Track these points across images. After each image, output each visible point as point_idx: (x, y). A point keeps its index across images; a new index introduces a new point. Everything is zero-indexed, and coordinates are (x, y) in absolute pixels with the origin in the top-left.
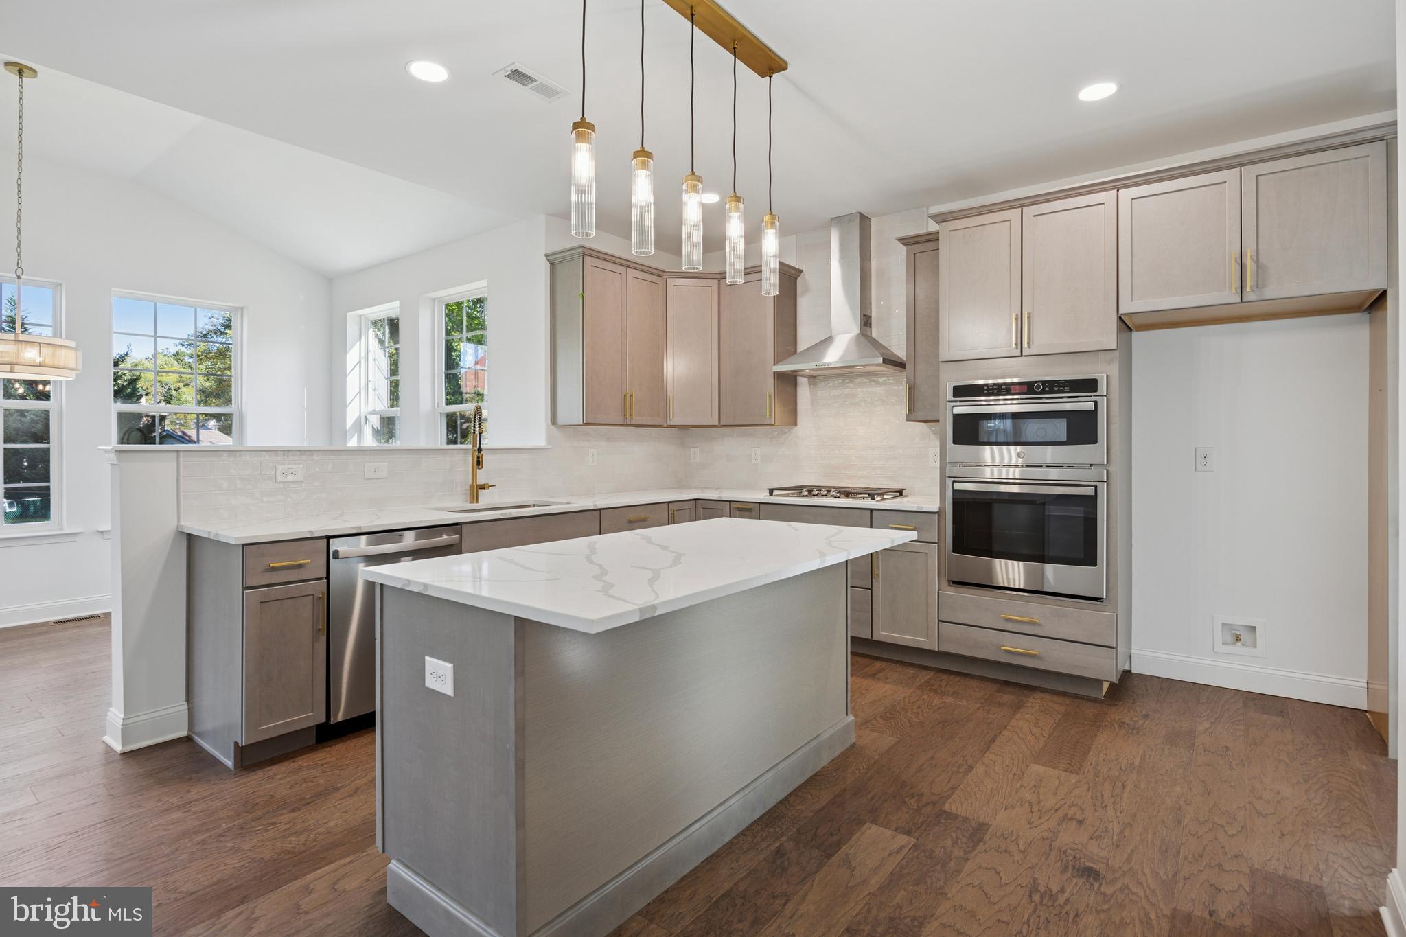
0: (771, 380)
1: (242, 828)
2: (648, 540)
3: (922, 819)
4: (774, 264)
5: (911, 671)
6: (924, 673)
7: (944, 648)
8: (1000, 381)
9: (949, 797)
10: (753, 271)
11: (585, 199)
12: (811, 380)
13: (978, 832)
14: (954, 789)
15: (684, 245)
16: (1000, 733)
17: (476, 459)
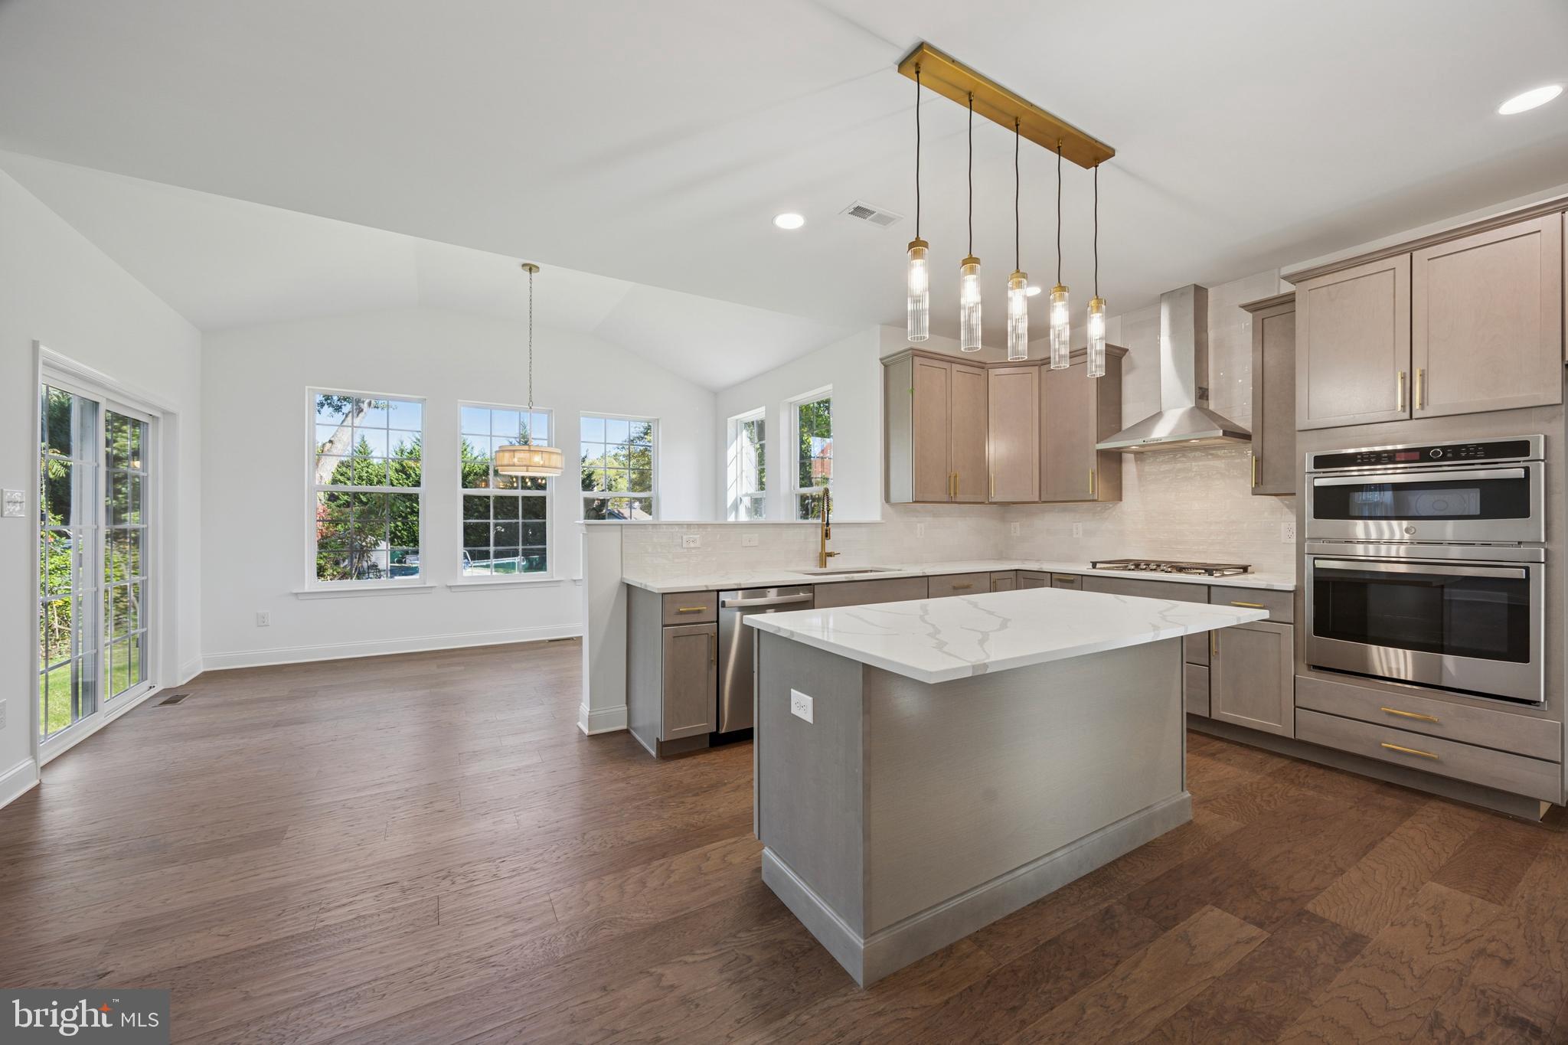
0: (1093, 461)
1: (662, 802)
2: (975, 605)
3: (1276, 914)
4: (1101, 346)
5: (1260, 756)
6: (1276, 760)
7: (1303, 736)
8: (1377, 449)
9: (1313, 897)
10: (1079, 354)
11: (920, 306)
12: (1138, 456)
13: (1353, 944)
14: (1319, 890)
15: (1009, 337)
16: (1382, 839)
17: (824, 532)
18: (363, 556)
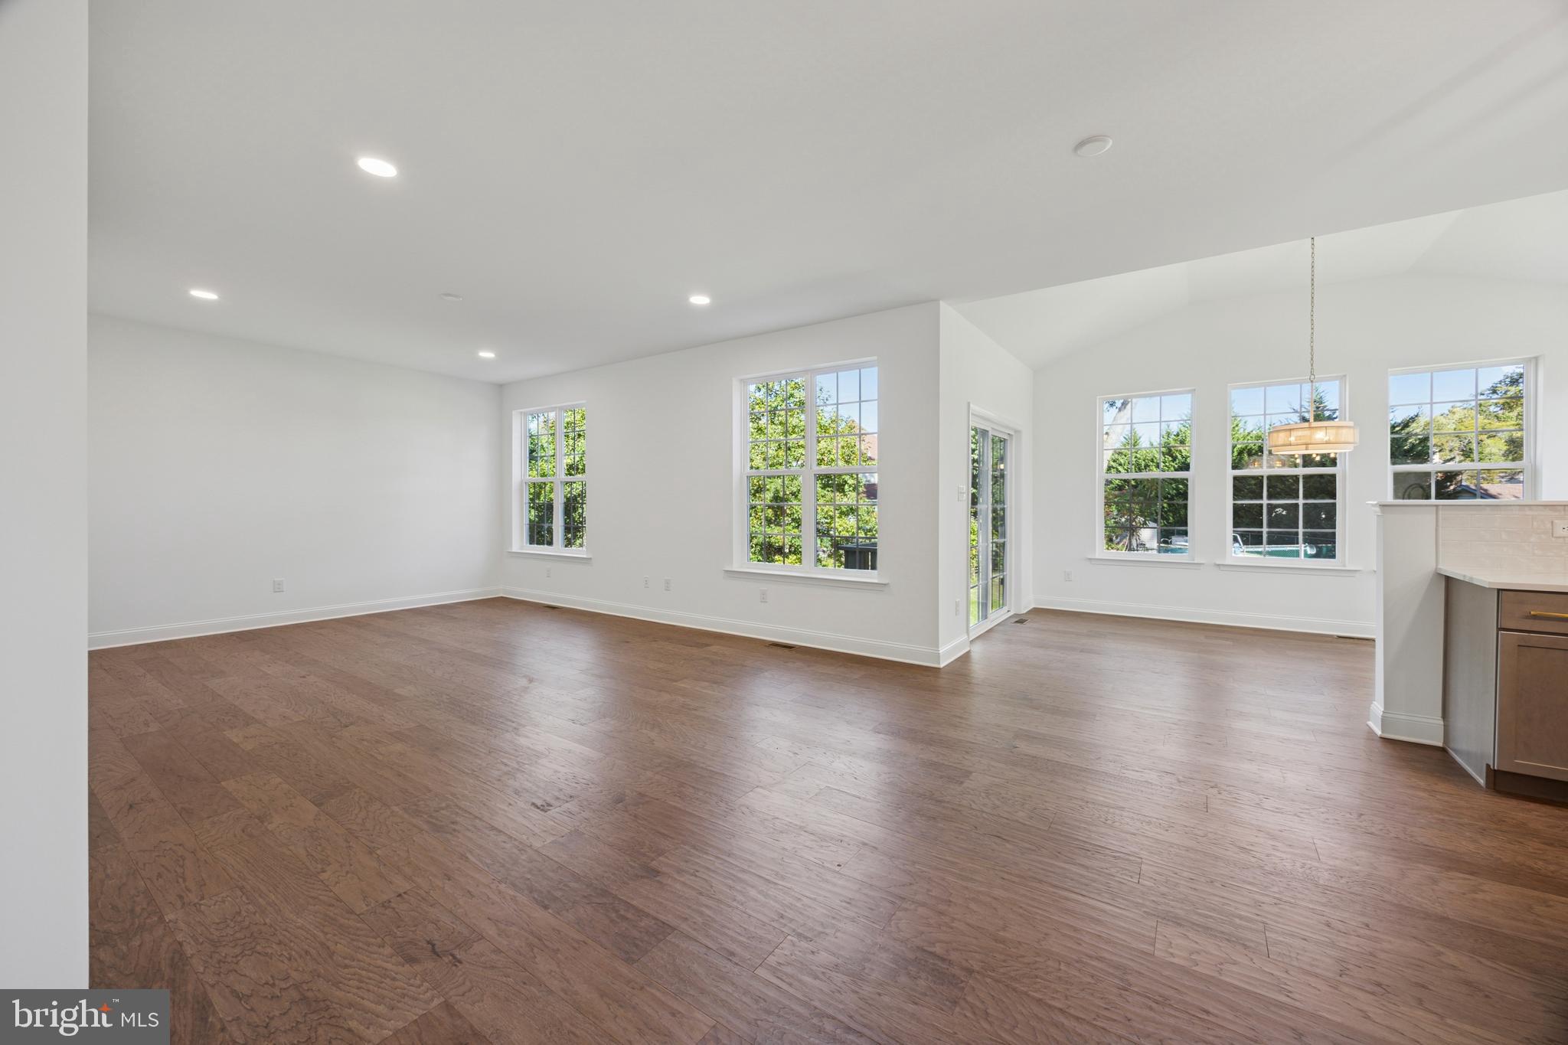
1: (1485, 830)
18: (1133, 535)
